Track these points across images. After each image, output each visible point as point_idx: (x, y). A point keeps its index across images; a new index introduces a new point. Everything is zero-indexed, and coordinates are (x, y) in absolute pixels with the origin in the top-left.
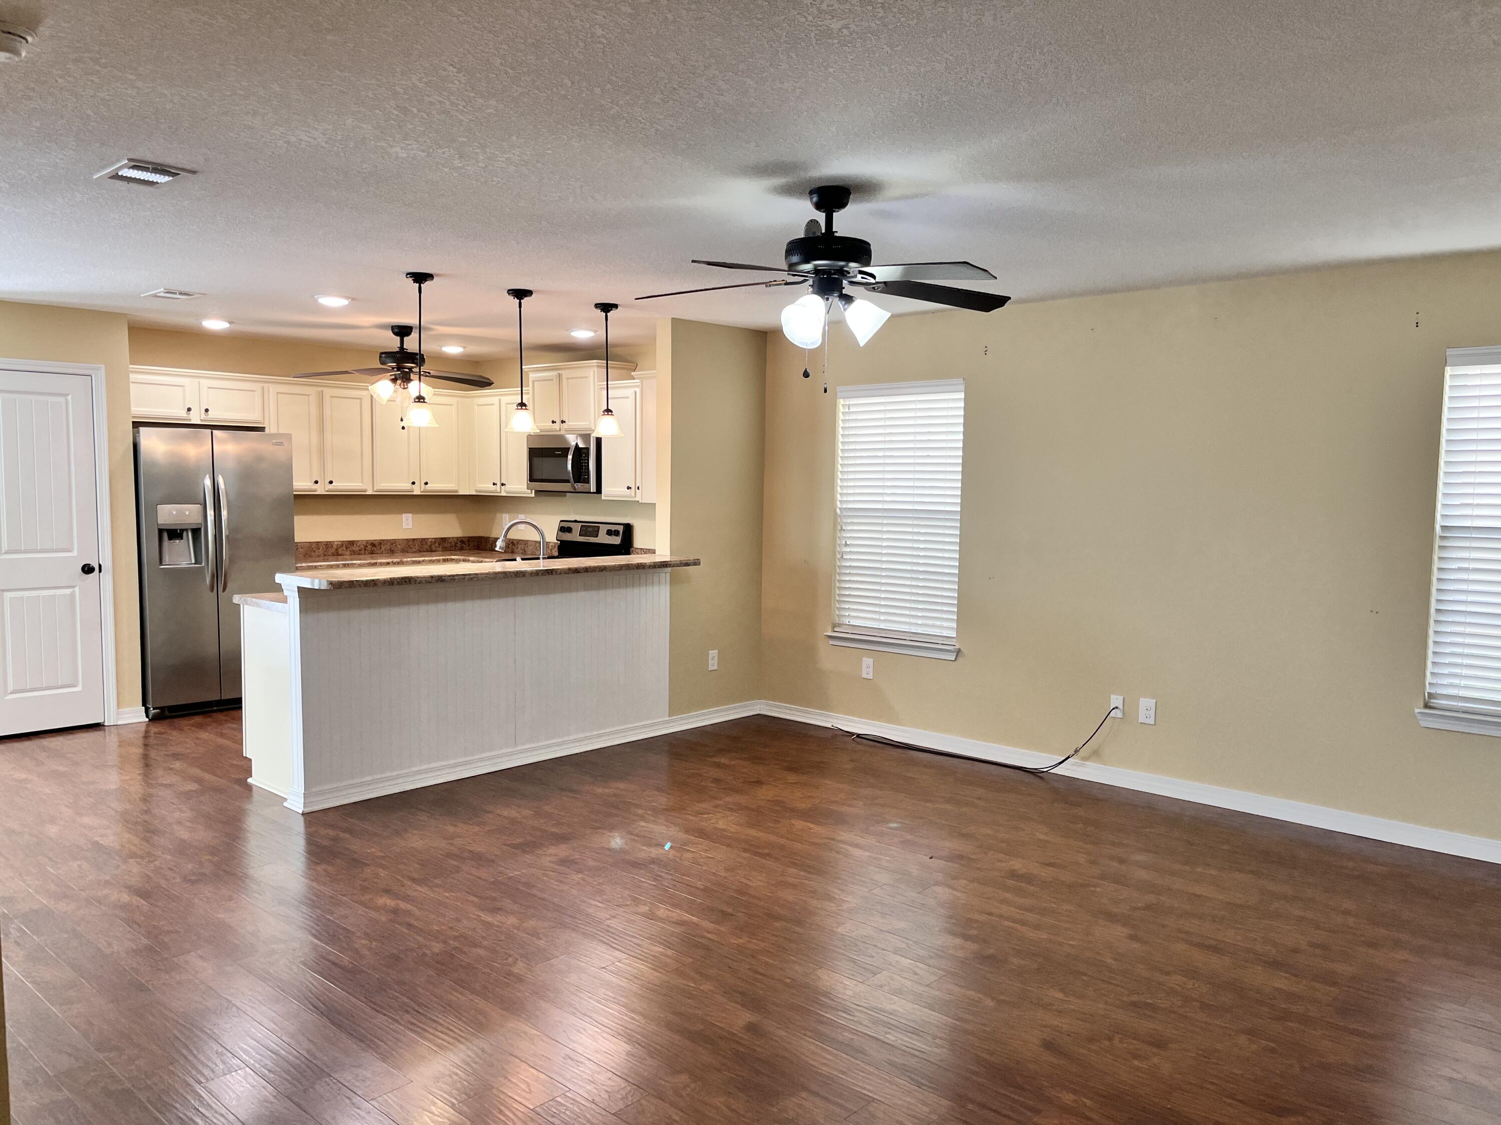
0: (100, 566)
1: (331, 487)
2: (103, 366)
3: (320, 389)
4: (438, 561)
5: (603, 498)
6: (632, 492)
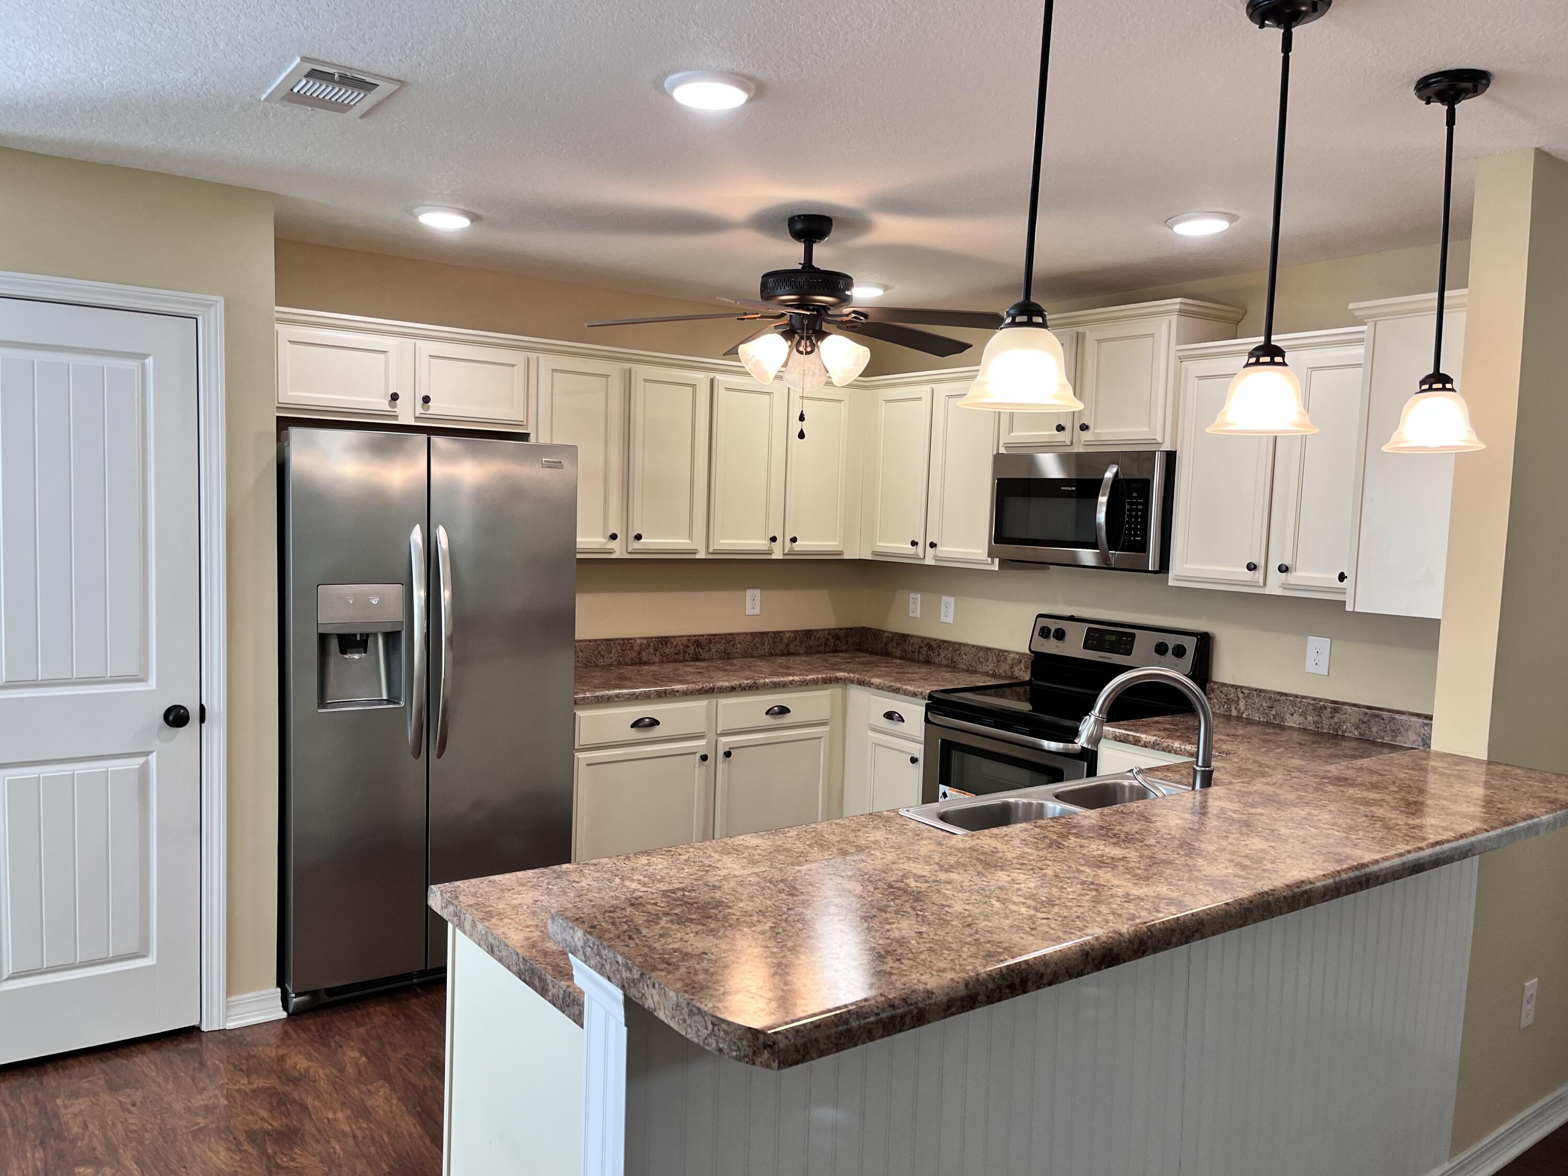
0: (202, 709)
1: (637, 545)
2: (221, 300)
3: (628, 366)
5: (1170, 584)
6: (1258, 575)
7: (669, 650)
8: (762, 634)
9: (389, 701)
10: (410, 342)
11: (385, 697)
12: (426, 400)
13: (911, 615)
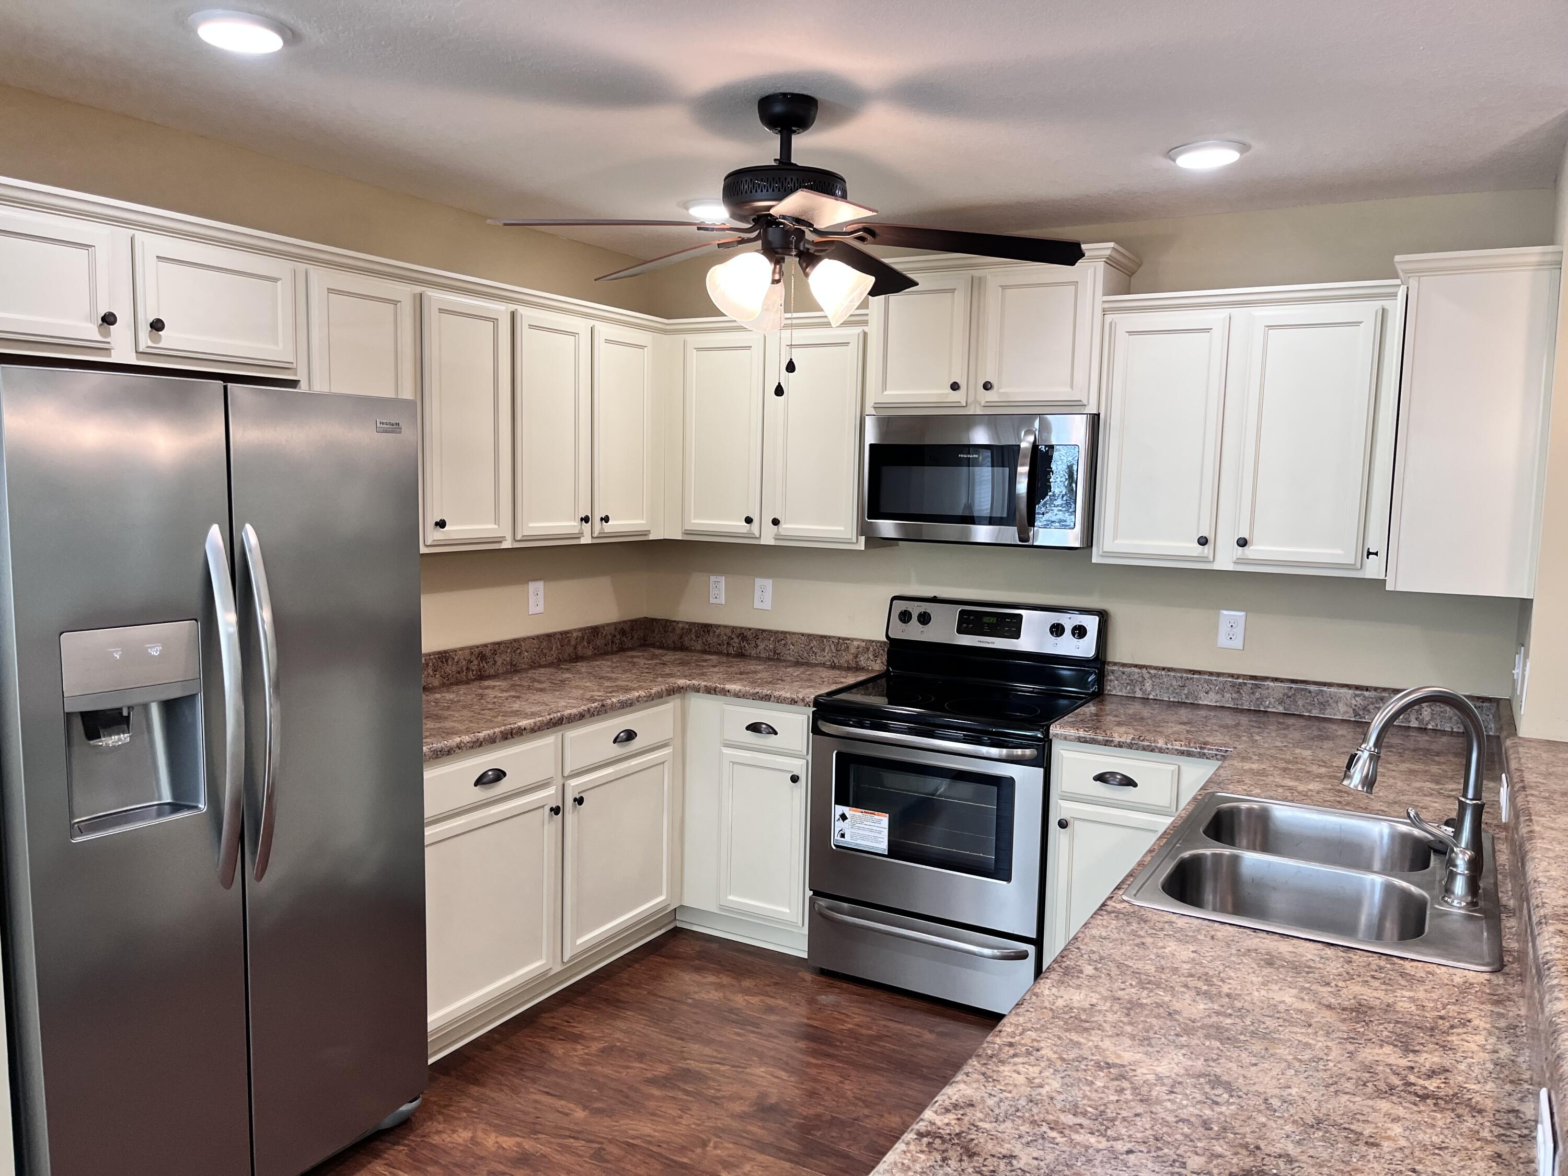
3: (418, 289)
4: (659, 695)
5: (1094, 561)
6: (1206, 550)
7: (450, 669)
8: (549, 636)
9: (176, 807)
10: (125, 233)
11: (167, 798)
12: (157, 325)
13: (712, 601)
